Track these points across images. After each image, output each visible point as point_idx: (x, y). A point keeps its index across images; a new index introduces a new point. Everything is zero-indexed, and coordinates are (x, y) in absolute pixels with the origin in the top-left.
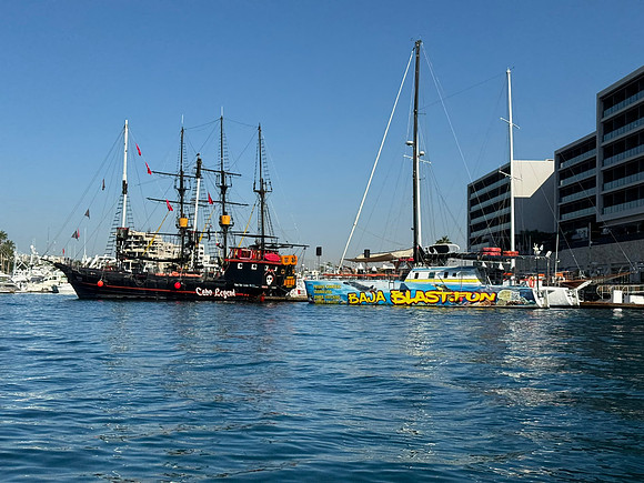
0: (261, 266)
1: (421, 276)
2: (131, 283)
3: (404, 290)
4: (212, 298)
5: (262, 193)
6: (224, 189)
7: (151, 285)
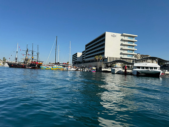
0: (35, 64)
1: (55, 66)
2: (17, 66)
3: (53, 68)
4: (28, 68)
5: (38, 54)
6: (33, 53)
7: (20, 66)
